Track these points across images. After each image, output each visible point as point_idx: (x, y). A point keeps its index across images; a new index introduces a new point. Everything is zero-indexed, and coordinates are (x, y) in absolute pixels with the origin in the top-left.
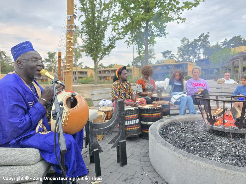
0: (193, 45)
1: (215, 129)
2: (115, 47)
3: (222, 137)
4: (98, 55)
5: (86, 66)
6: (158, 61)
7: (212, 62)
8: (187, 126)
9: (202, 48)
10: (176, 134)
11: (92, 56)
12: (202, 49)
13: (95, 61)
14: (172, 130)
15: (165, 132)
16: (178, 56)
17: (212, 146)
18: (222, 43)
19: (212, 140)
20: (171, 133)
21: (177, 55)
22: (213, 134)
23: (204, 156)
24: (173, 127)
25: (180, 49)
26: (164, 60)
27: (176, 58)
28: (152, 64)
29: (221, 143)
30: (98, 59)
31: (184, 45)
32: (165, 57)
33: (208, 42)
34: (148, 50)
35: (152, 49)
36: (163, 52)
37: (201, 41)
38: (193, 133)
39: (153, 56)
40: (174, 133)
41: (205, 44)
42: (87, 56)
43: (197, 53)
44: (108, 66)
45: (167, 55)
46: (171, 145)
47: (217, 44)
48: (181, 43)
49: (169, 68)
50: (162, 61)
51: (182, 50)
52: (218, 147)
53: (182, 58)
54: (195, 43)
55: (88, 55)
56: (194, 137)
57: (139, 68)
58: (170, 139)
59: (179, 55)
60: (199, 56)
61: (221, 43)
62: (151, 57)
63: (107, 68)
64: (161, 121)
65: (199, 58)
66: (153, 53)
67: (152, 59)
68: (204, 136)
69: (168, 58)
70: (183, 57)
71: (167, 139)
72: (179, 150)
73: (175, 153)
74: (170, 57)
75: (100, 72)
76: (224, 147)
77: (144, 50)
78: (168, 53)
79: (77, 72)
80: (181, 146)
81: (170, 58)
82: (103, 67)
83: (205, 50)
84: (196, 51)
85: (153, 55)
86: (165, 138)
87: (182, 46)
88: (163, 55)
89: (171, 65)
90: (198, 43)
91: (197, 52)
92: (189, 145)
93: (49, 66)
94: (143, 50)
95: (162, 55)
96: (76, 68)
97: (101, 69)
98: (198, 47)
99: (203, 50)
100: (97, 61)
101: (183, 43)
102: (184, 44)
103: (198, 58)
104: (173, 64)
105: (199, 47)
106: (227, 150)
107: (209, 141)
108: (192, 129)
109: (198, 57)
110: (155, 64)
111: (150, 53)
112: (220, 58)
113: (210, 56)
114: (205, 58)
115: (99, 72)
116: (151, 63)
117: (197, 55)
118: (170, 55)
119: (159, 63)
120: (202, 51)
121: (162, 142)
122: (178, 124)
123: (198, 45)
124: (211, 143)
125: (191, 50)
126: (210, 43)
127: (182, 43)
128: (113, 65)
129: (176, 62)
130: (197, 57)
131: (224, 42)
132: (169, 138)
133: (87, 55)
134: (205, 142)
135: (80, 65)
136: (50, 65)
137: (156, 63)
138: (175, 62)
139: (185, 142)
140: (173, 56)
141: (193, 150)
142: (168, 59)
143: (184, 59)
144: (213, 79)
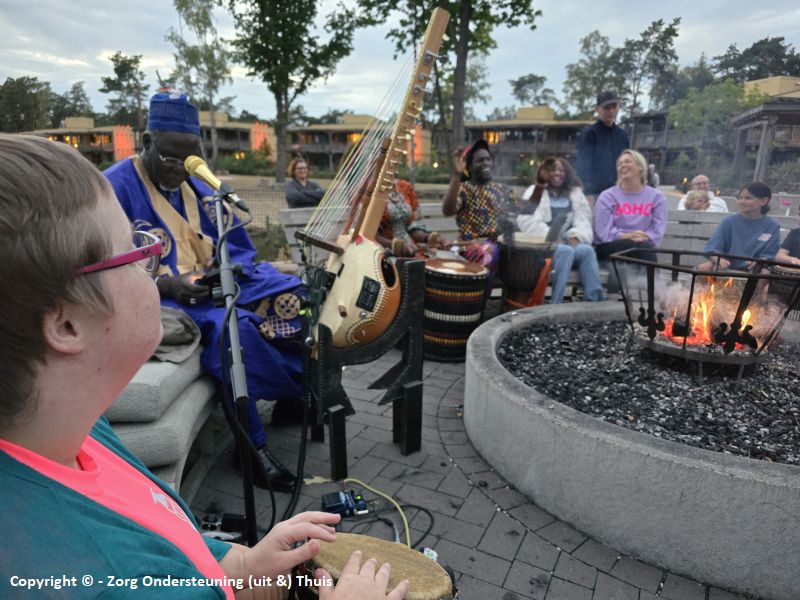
0: (621, 61)
1: (657, 349)
2: (351, 52)
3: (674, 373)
4: (291, 78)
5: (244, 112)
6: (496, 111)
7: (676, 124)
8: (579, 336)
9: (651, 75)
10: (546, 360)
11: (267, 78)
12: (649, 78)
13: (278, 98)
14: (534, 347)
15: (513, 352)
16: (566, 97)
17: (645, 397)
18: (718, 62)
19: (647, 379)
20: (530, 356)
21: (564, 95)
22: (652, 363)
23: (620, 422)
24: (537, 339)
25: (575, 73)
26: (516, 109)
27: (557, 102)
28: (474, 118)
29: (671, 388)
30: (291, 91)
31: (591, 58)
32: (522, 97)
33: (672, 54)
34: (464, 68)
35: (479, 67)
36: (517, 79)
37: (648, 50)
38: (594, 357)
39: (481, 93)
40: (540, 355)
41: (662, 61)
42: (251, 77)
43: (630, 91)
44: (324, 117)
45: (530, 92)
46: (532, 389)
47: (702, 63)
48: (582, 51)
49: (532, 138)
50: (511, 113)
51: (580, 78)
52: (661, 398)
53: (580, 106)
54: (627, 53)
55: (254, 74)
56: (595, 370)
57: (431, 130)
58: (528, 372)
59: (569, 94)
60: (635, 101)
61: (715, 58)
62: (473, 93)
63: (318, 122)
64: (503, 320)
65: (636, 110)
66: (481, 81)
67: (478, 100)
68: (626, 367)
69: (532, 103)
70: (581, 100)
71: (519, 373)
72: (554, 404)
73: (541, 410)
74: (537, 99)
75: (295, 136)
76: (678, 399)
77: (453, 69)
78: (534, 84)
79: (213, 132)
80: (558, 392)
81: (540, 105)
82: (305, 119)
83: (660, 81)
84: (628, 82)
85: (482, 87)
86: (514, 370)
87: (582, 61)
88: (516, 90)
89: (540, 128)
90: (637, 53)
91: (632, 88)
92: (580, 390)
93: (117, 105)
94: (449, 70)
95: (511, 89)
96: (212, 115)
97: (297, 125)
98: (637, 68)
99: (650, 81)
100: (286, 98)
101: (589, 51)
102: (590, 55)
103: (632, 107)
104: (547, 126)
105: (639, 71)
106: (683, 406)
107: (638, 382)
108: (591, 346)
109: (632, 103)
110: (484, 119)
111: (472, 81)
112: (704, 114)
113: (674, 103)
114: (653, 108)
115: (290, 136)
116: (471, 115)
117: (630, 96)
118: (539, 93)
119: (500, 118)
120: (646, 85)
121: (506, 381)
122: (552, 330)
123: (636, 64)
124: (641, 387)
125: (611, 79)
126: (676, 58)
127: (586, 50)
128: (341, 115)
129: (557, 118)
130: (628, 105)
131: (726, 56)
132: (524, 371)
133: (250, 74)
134: (625, 385)
135: (224, 107)
136: (119, 101)
137: (488, 118)
138: (552, 117)
139: (570, 383)
140: (549, 95)
141: (590, 403)
142: (531, 106)
143: (586, 108)
144: (671, 184)
